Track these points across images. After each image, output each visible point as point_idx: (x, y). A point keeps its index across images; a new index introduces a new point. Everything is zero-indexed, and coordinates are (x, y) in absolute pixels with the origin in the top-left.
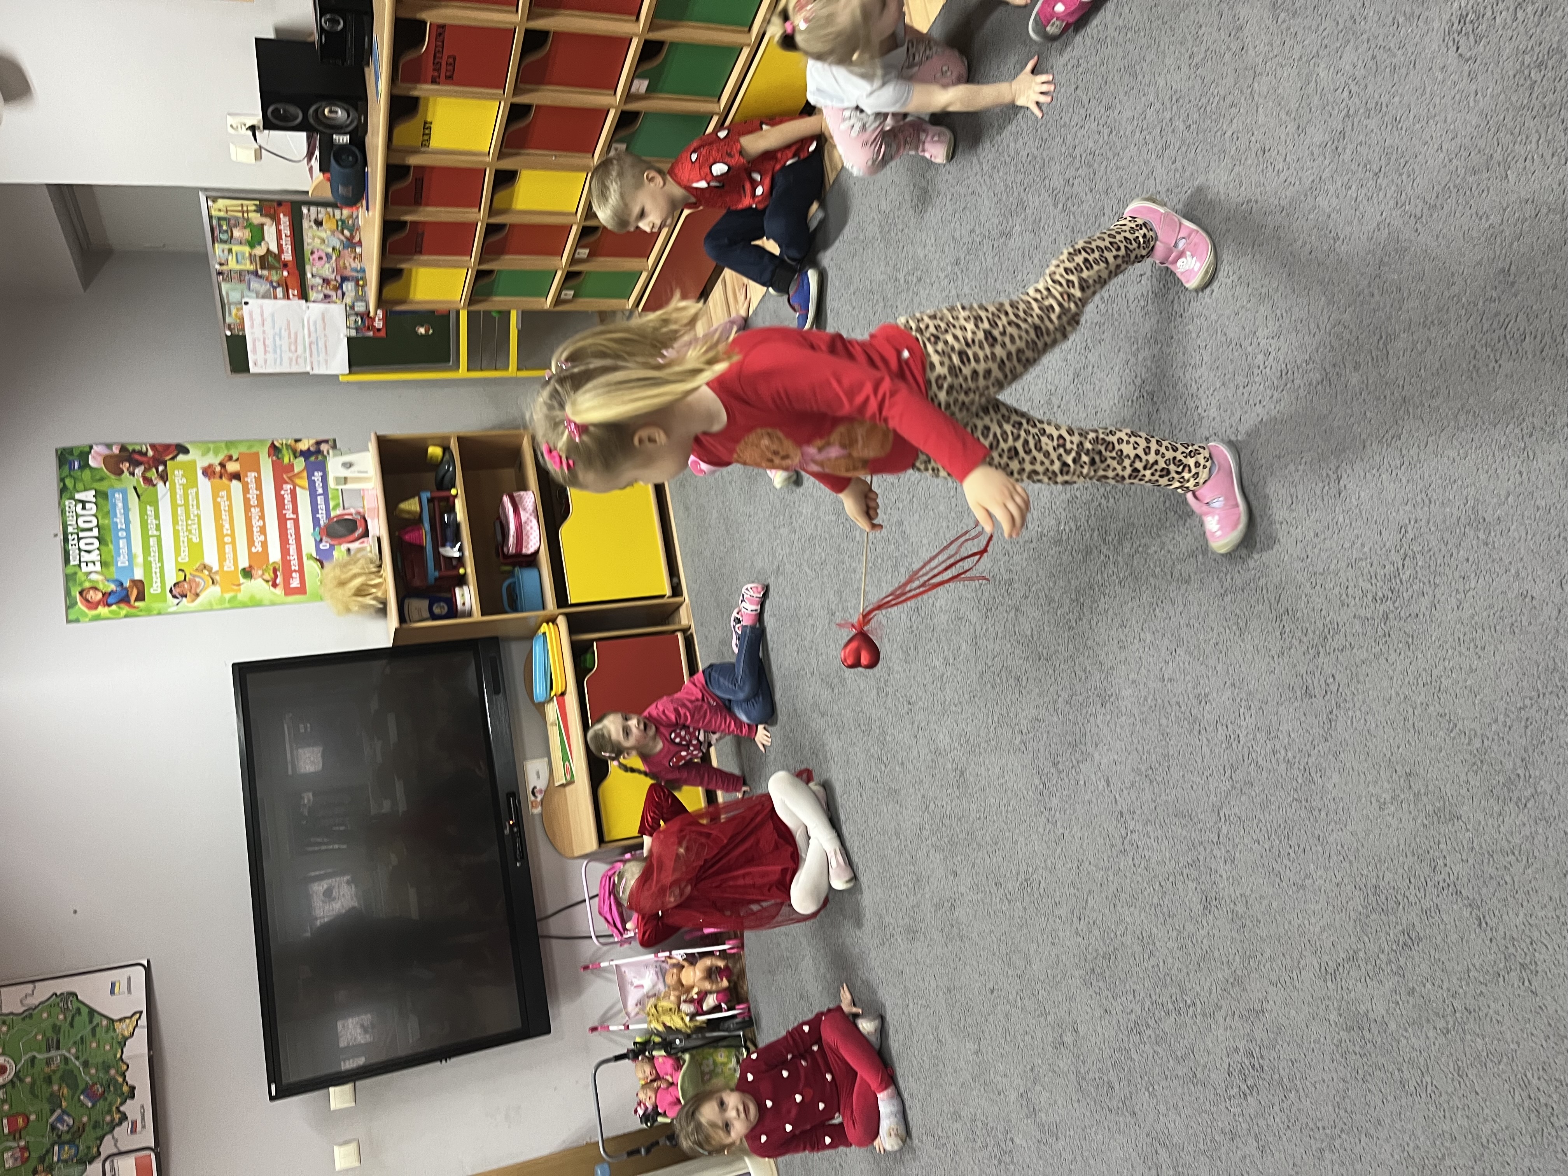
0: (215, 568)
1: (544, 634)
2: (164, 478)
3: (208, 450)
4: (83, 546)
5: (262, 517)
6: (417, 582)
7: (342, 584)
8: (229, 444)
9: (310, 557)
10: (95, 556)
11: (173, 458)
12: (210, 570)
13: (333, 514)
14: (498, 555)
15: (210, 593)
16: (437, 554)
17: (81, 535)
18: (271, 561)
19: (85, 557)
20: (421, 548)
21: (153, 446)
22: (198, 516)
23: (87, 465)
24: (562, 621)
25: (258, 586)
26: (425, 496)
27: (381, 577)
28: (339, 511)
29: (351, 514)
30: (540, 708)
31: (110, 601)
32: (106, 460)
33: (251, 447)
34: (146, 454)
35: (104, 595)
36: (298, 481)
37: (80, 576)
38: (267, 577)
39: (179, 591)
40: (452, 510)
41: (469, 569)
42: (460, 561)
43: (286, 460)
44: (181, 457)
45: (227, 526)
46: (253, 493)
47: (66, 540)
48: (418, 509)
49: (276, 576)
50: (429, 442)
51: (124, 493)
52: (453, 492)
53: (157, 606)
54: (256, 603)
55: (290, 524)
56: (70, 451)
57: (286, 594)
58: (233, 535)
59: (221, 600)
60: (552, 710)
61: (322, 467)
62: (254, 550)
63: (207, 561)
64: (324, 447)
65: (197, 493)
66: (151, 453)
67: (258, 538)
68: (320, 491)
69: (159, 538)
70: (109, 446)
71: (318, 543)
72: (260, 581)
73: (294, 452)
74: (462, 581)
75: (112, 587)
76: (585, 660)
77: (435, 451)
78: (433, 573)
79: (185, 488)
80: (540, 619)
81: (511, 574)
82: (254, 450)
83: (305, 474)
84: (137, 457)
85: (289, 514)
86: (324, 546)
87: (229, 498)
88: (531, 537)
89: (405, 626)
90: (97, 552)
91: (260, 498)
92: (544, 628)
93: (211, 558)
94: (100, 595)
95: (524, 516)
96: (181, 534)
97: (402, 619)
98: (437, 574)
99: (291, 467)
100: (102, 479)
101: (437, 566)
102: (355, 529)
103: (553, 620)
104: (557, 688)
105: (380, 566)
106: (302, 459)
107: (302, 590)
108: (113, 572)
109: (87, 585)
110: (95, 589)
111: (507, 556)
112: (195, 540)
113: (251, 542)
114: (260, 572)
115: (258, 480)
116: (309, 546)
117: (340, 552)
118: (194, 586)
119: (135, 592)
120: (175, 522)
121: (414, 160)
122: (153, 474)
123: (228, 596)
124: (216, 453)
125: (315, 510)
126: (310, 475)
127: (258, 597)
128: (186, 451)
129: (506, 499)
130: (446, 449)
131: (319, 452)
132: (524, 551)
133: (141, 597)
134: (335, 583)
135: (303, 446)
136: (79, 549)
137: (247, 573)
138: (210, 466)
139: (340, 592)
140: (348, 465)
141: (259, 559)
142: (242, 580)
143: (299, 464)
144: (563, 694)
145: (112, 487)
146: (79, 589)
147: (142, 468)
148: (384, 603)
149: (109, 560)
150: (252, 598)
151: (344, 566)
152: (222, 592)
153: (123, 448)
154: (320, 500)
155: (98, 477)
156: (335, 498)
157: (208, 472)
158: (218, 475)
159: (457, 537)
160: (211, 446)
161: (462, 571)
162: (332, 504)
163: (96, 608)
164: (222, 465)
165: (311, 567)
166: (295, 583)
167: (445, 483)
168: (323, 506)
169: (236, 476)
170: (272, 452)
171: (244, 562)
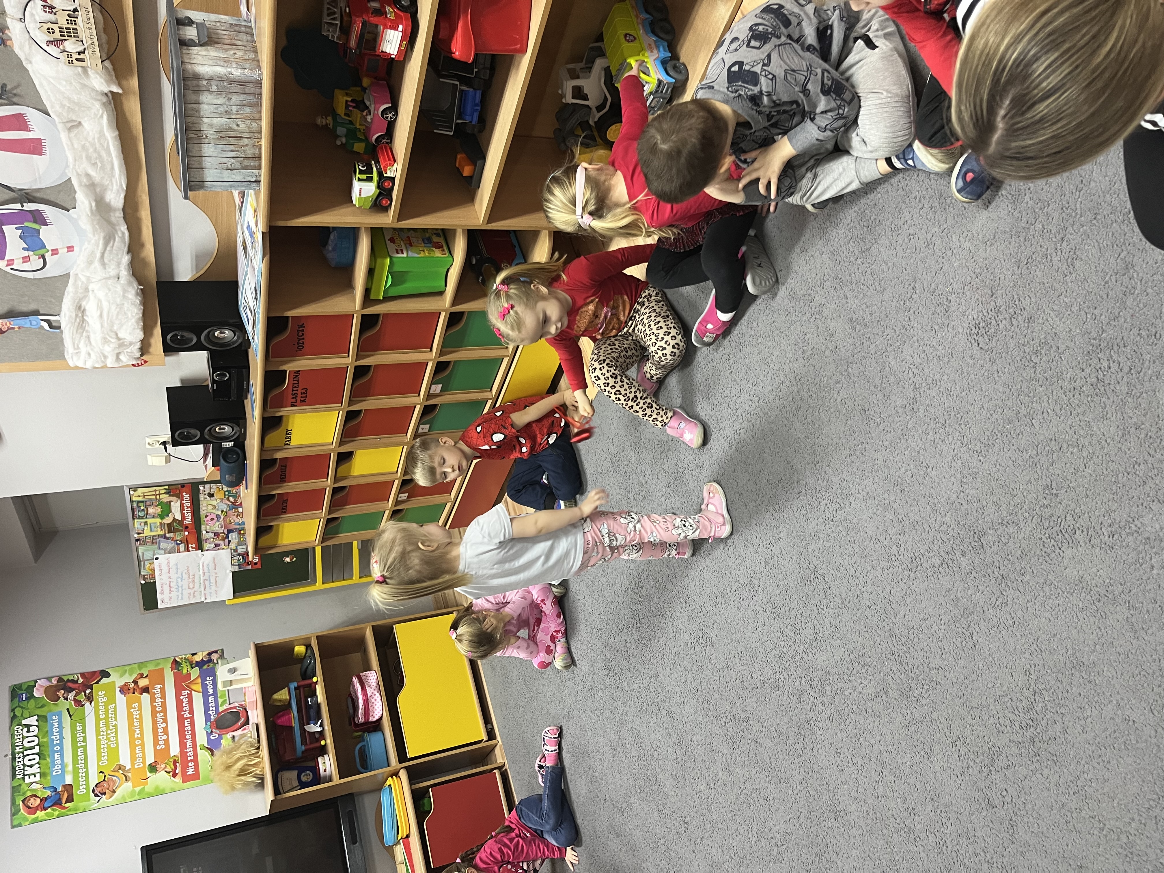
0: (128, 767)
1: (390, 785)
2: (90, 699)
3: (125, 672)
4: (26, 762)
5: (165, 720)
6: (288, 757)
7: (228, 767)
8: (141, 665)
9: (203, 747)
10: (35, 769)
11: (97, 683)
12: (124, 770)
13: (221, 709)
14: (350, 724)
15: (124, 789)
16: (303, 731)
17: (26, 753)
18: (172, 755)
19: (28, 771)
20: (291, 728)
21: (83, 675)
22: (116, 725)
23: (31, 696)
24: (403, 774)
25: (161, 778)
26: (293, 685)
27: (259, 757)
28: (225, 707)
29: (235, 708)
30: (390, 850)
31: (46, 805)
32: (47, 690)
33: (158, 664)
34: (77, 682)
35: (41, 800)
36: (194, 687)
37: (24, 787)
38: (168, 769)
39: (100, 791)
40: (314, 694)
41: (329, 741)
42: (322, 734)
43: (185, 671)
44: (104, 681)
45: (138, 731)
46: (159, 701)
47: (14, 758)
48: (288, 697)
49: (176, 768)
50: (296, 643)
51: (60, 715)
52: (315, 679)
53: (82, 805)
54: (160, 792)
55: (187, 723)
56: (19, 687)
57: (183, 782)
58: (142, 738)
59: (133, 793)
60: (399, 851)
61: (213, 673)
62: (158, 748)
63: (121, 762)
64: (214, 657)
65: (115, 706)
66: (81, 680)
67: (162, 738)
68: (211, 692)
69: (85, 747)
70: (49, 679)
71: (209, 735)
72: (163, 772)
73: (191, 663)
74: (323, 751)
75: (48, 793)
76: (424, 804)
77: (300, 649)
78: (300, 748)
79: (106, 704)
80: (385, 775)
81: (361, 739)
82: (160, 667)
83: (199, 680)
84: (70, 685)
85: (187, 715)
86: (215, 736)
87: (140, 709)
88: (376, 707)
89: (279, 797)
90: (38, 765)
91: (164, 705)
92: (390, 781)
93: (125, 760)
94: (38, 801)
95: (369, 691)
96: (102, 742)
97: (277, 791)
98: (303, 748)
99: (189, 675)
100: (42, 707)
101: (304, 742)
102: (239, 719)
103: (396, 774)
104: (403, 833)
105: (258, 748)
106: (197, 668)
107: (196, 776)
109: (29, 794)
110: (35, 796)
111: (357, 725)
112: (112, 746)
113: (156, 742)
114: (163, 766)
115: (163, 691)
116: (202, 739)
117: (226, 741)
118: (111, 784)
119: (66, 795)
120: (98, 734)
121: (279, 455)
122: (82, 697)
123: (137, 789)
124: (131, 675)
125: (207, 708)
126: (204, 680)
127: (162, 785)
128: (107, 675)
129: (355, 680)
130: (308, 646)
131: (210, 661)
132: (371, 719)
133: (70, 799)
134: (222, 767)
135: (198, 658)
136: (24, 765)
137: (153, 768)
138: (126, 684)
139: (227, 774)
140: (233, 671)
141: (162, 754)
142: (149, 774)
143: (195, 673)
144: (408, 836)
145: (50, 711)
146: (23, 798)
147: (74, 692)
148: (262, 779)
149: (47, 770)
150: (157, 788)
151: (229, 752)
152: (134, 786)
153: (60, 680)
154: (211, 699)
155: (40, 705)
156: (223, 696)
157: (124, 690)
158: (131, 691)
159: (319, 716)
160: (127, 668)
161: (323, 743)
162: (220, 701)
163: (34, 812)
164: (135, 682)
165: (203, 755)
166: (191, 771)
167: (308, 674)
168: (213, 704)
169: (146, 690)
170: (174, 666)
171: (150, 759)
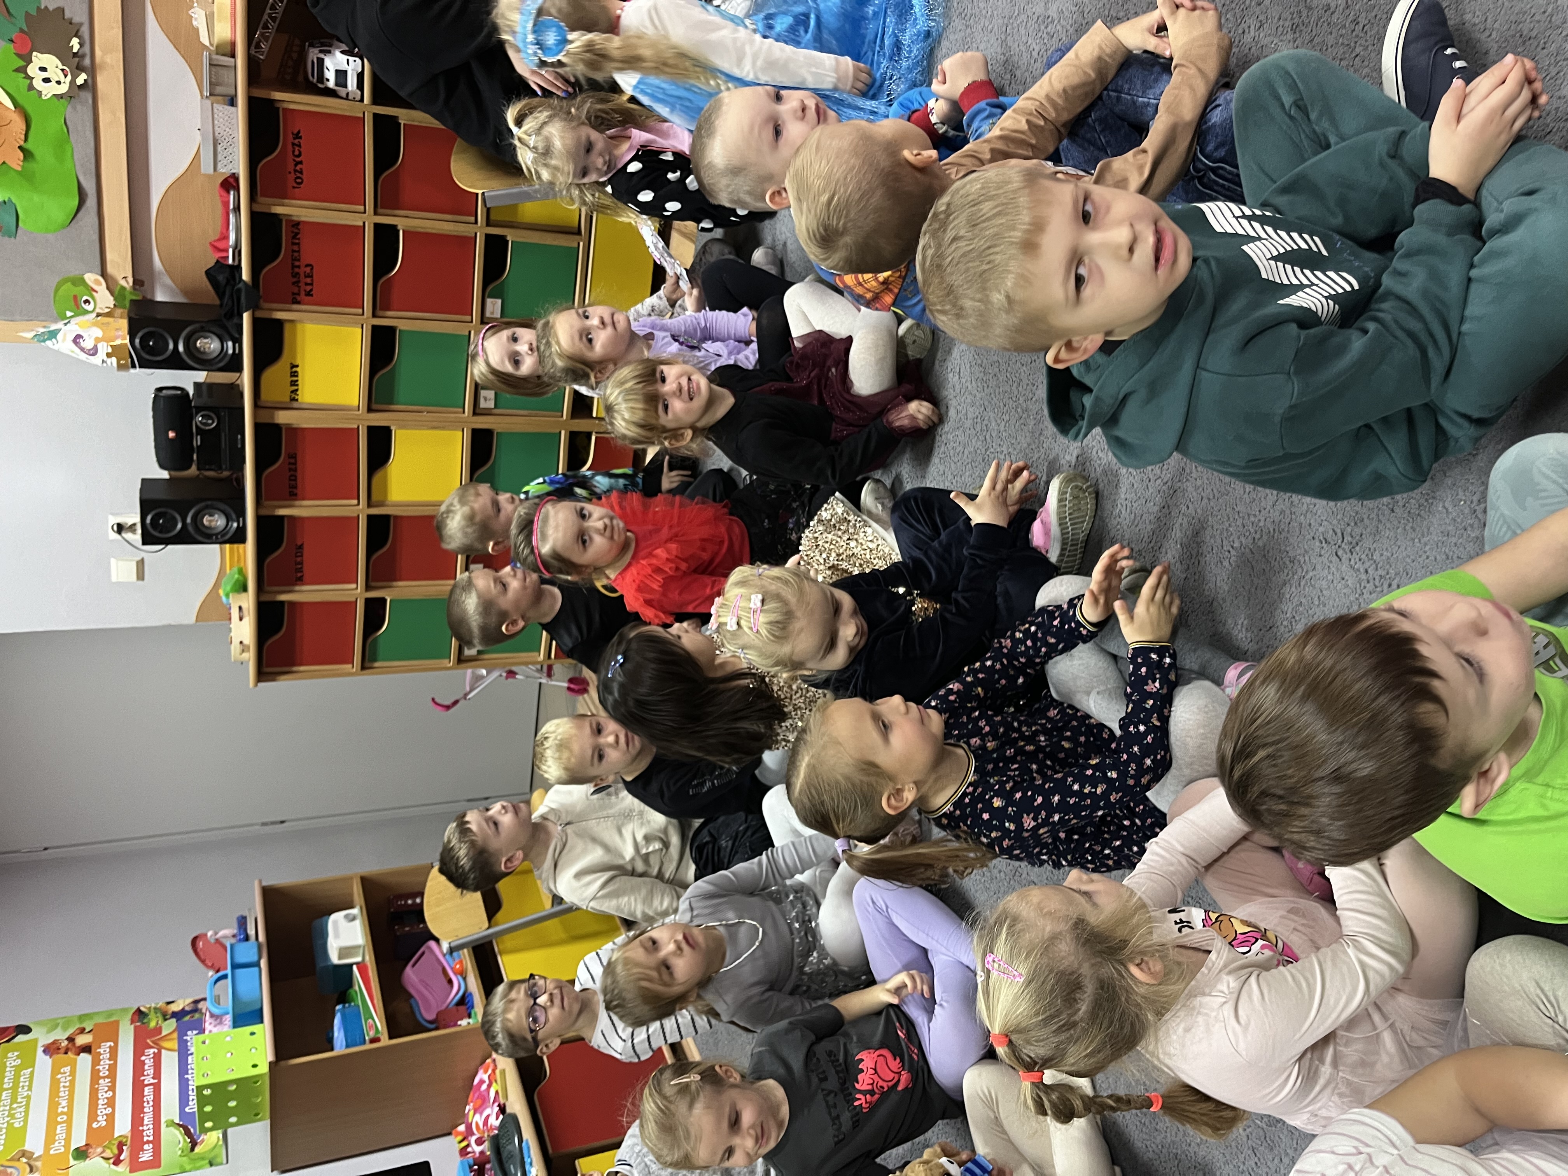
3: (57, 1026)
5: (112, 1088)
8: (85, 1018)
9: (171, 1124)
12: (30, 1158)
18: (117, 1134)
22: (28, 1097)
25: (93, 1166)
33: (111, 1016)
36: (165, 1044)
38: (107, 1154)
43: (153, 1025)
44: (21, 1038)
45: (64, 1104)
46: (105, 1063)
49: (121, 1152)
55: (148, 1091)
57: (132, 1170)
58: (69, 1113)
62: (95, 1125)
64: (203, 1005)
65: (32, 1074)
67: (103, 1111)
68: (192, 1050)
71: (183, 1107)
72: (97, 1159)
73: (165, 1015)
79: (18, 1070)
82: (115, 1019)
83: (175, 1035)
85: (149, 1080)
87: (73, 1073)
91: (113, 1068)
93: (35, 1143)
99: (158, 1030)
106: (173, 1021)
107: (154, 1163)
113: (92, 1118)
114: (99, 1150)
115: (114, 1050)
116: (170, 1112)
121: (284, 419)
124: (65, 1030)
125: (183, 1071)
126: (182, 1036)
128: (27, 1030)
131: (195, 1010)
135: (177, 1006)
137: (82, 1153)
138: (55, 1042)
141: (100, 1134)
142: (72, 1162)
143: (169, 1026)
154: (192, 1059)
157: (51, 1049)
158: (63, 1050)
160: (59, 1022)
164: (71, 1040)
165: (170, 1135)
166: (146, 1157)
169: (87, 1049)
170: (137, 1018)
171: (78, 1141)
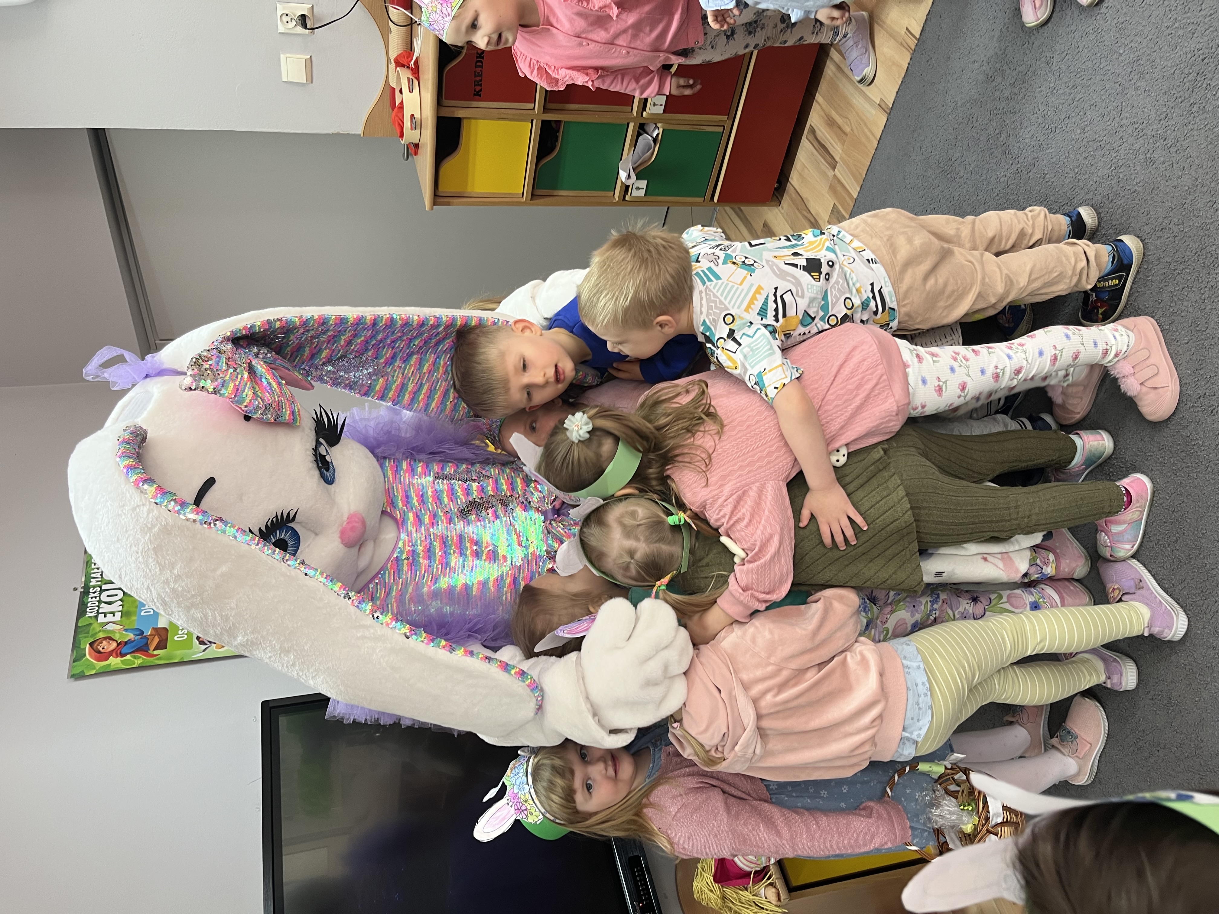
4: (104, 597)
10: (116, 607)
17: (104, 587)
19: (105, 608)
31: (124, 651)
35: (118, 645)
37: (96, 627)
47: (86, 592)
53: (179, 655)
75: (131, 636)
90: (120, 603)
94: (114, 645)
108: (134, 622)
109: (101, 635)
110: (111, 639)
119: (156, 640)
133: (162, 645)
136: (100, 602)
146: (92, 640)
149: (132, 609)
163: (107, 659)
